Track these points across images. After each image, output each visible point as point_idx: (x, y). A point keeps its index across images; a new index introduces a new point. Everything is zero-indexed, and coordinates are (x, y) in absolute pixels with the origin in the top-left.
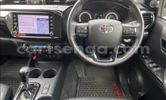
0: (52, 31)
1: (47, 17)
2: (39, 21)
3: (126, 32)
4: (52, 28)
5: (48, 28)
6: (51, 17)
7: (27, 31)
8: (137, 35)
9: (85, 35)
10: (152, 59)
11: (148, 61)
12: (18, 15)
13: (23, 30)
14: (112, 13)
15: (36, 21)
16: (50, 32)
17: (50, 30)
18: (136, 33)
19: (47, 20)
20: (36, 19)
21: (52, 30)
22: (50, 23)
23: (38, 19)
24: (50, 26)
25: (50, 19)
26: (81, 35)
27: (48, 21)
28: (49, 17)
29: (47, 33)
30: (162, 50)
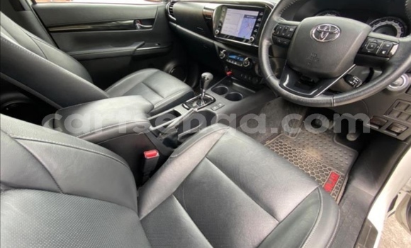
0: (254, 35)
1: (256, 14)
2: (247, 19)
4: (255, 31)
5: (252, 30)
6: (261, 14)
7: (230, 31)
9: (286, 41)
12: (228, 9)
13: (226, 29)
15: (242, 19)
16: (252, 35)
17: (253, 33)
18: (392, 56)
19: (255, 17)
20: (243, 16)
21: (255, 33)
22: (257, 22)
23: (246, 16)
24: (255, 28)
25: (259, 16)
27: (255, 20)
28: (259, 14)
29: (248, 37)
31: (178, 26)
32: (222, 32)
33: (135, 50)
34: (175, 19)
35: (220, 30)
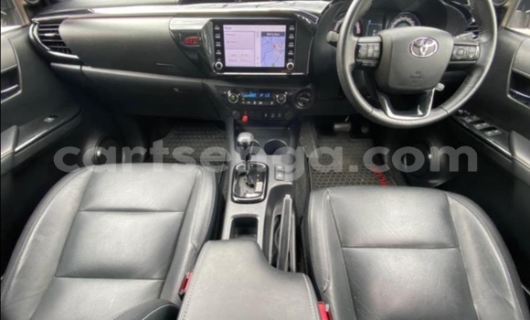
0: (291, 60)
1: (282, 28)
2: (267, 38)
3: (457, 54)
4: (291, 53)
5: (284, 53)
6: (292, 29)
7: (242, 60)
8: (479, 62)
9: (373, 63)
10: (478, 116)
11: (470, 118)
12: (225, 26)
13: (234, 58)
14: (403, 19)
15: (259, 39)
16: (286, 62)
17: (287, 58)
19: (281, 34)
20: (260, 35)
21: (292, 57)
22: (288, 41)
23: (264, 34)
24: (288, 49)
25: (288, 32)
26: (365, 62)
27: (284, 38)
28: (287, 28)
29: (281, 64)
30: (509, 96)
31: (86, 69)
32: (228, 64)
33: (14, 153)
34: (76, 57)
35: (223, 61)
